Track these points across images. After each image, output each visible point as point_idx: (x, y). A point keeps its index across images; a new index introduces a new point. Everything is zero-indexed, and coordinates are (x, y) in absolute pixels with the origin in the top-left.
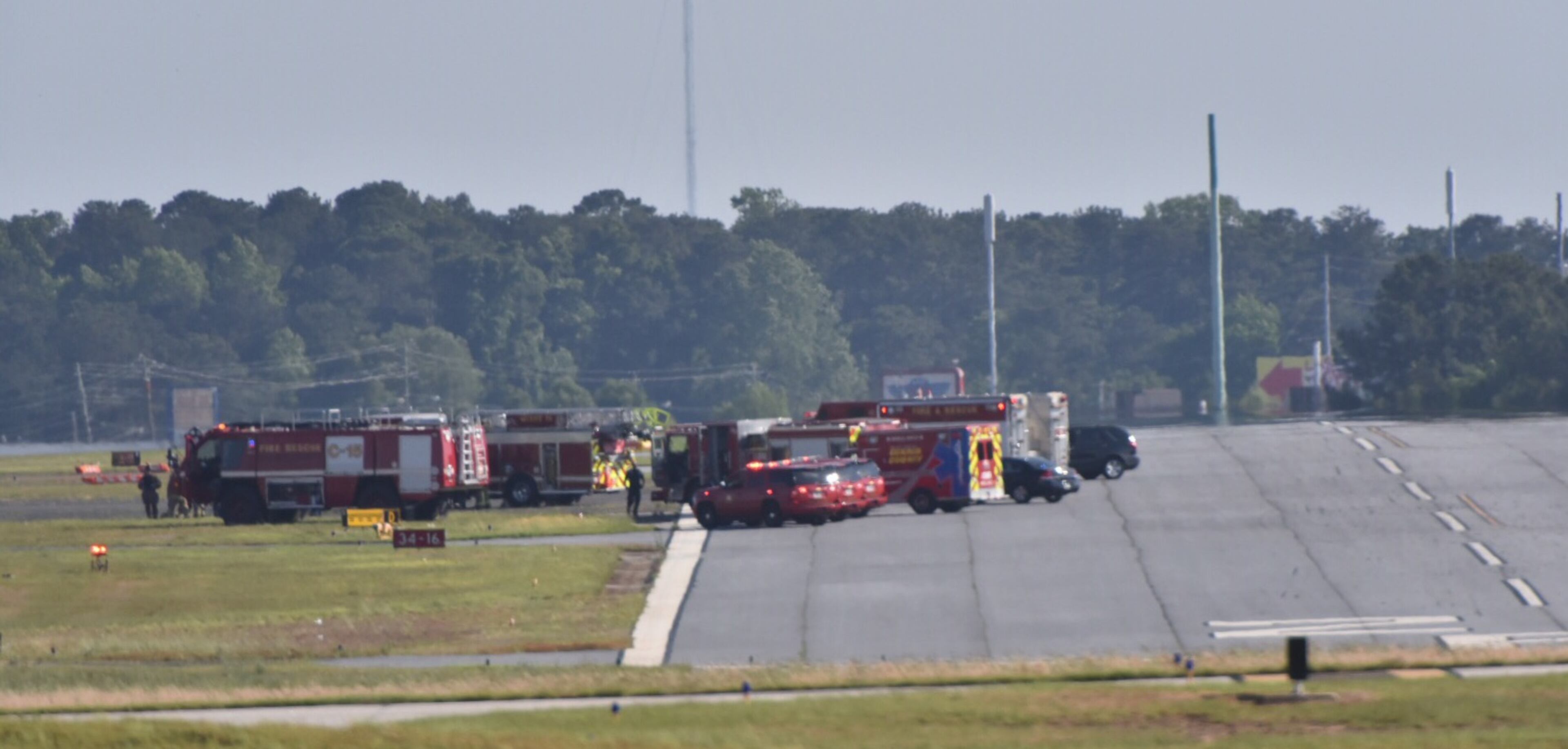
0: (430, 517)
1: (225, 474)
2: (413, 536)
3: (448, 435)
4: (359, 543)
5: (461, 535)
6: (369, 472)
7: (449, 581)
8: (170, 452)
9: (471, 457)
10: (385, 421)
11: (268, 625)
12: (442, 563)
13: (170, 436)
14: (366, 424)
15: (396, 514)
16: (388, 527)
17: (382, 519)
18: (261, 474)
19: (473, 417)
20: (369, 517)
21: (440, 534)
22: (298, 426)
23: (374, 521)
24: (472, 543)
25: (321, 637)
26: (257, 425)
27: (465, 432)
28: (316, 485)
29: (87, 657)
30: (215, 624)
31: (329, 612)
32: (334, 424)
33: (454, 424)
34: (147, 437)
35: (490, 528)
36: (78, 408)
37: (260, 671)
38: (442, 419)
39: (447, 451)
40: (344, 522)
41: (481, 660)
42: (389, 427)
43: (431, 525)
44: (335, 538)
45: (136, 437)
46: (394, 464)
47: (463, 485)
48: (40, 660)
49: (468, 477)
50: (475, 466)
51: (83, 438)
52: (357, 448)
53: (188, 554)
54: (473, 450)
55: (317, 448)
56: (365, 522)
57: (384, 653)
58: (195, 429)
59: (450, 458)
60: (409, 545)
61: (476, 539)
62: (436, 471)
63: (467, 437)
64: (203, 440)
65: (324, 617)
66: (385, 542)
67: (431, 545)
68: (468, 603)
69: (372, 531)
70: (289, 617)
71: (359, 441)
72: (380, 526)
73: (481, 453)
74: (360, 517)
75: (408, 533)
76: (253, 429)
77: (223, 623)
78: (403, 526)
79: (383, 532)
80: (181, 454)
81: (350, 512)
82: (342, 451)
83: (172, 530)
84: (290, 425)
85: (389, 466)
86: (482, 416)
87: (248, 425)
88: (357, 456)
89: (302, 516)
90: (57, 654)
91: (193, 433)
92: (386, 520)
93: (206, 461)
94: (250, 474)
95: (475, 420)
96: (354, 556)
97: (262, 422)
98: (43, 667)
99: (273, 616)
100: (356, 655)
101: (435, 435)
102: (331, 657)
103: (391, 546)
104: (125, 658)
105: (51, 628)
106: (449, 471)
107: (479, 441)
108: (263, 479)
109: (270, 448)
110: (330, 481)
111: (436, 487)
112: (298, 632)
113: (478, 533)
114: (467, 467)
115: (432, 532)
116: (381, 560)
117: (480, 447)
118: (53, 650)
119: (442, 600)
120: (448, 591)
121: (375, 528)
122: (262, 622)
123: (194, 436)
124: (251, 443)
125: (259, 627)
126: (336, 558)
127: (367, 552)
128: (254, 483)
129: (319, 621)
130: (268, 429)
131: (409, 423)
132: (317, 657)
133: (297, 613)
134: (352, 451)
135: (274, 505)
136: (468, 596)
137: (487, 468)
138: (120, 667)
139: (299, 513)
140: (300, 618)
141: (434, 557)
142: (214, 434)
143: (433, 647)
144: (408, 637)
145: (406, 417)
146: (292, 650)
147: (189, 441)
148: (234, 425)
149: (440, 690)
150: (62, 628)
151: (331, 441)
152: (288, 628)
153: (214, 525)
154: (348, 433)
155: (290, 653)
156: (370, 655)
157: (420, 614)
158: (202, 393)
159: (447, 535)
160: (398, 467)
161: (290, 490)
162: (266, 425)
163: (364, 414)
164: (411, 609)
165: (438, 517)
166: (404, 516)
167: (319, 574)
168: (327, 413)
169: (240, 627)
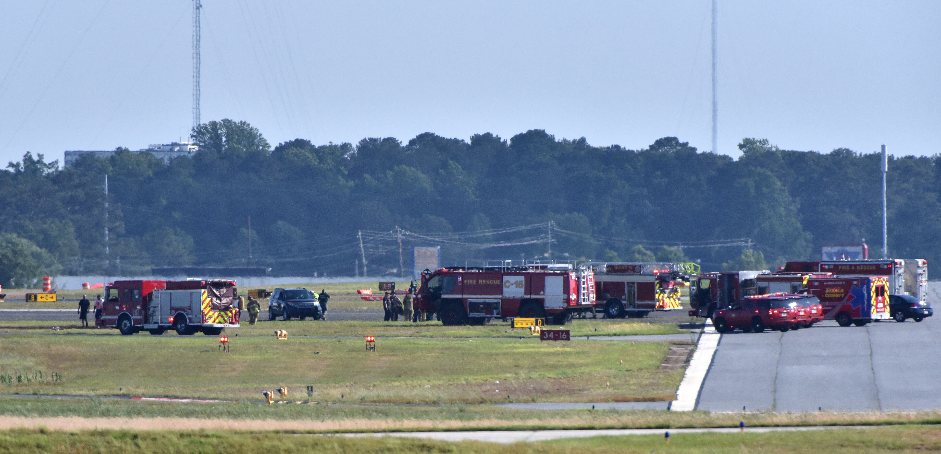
0: (562, 323)
1: (443, 296)
2: (552, 333)
3: (573, 276)
4: (520, 338)
5: (580, 334)
6: (528, 296)
7: (572, 360)
8: (412, 283)
9: (586, 289)
10: (537, 268)
11: (468, 383)
12: (568, 349)
13: (412, 273)
14: (526, 269)
15: (542, 320)
16: (538, 328)
17: (534, 324)
18: (465, 296)
19: (587, 266)
20: (527, 322)
21: (567, 332)
22: (487, 269)
23: (529, 325)
24: (586, 338)
25: (497, 391)
26: (463, 269)
27: (583, 274)
28: (497, 303)
29: (363, 400)
30: (437, 382)
31: (502, 376)
32: (508, 269)
33: (577, 270)
34: (398, 275)
35: (595, 330)
36: (359, 256)
37: (461, 411)
38: (570, 266)
39: (573, 285)
40: (512, 326)
41: (589, 406)
42: (539, 271)
43: (561, 328)
44: (506, 334)
45: (392, 275)
46: (542, 293)
47: (581, 305)
48: (334, 402)
49: (584, 300)
50: (588, 293)
51: (361, 274)
52: (521, 282)
53: (422, 342)
54: (587, 285)
55: (498, 282)
56: (525, 325)
57: (534, 401)
58: (427, 270)
59: (574, 289)
60: (549, 339)
61: (588, 336)
62: (566, 296)
63: (584, 278)
64: (432, 276)
65: (499, 379)
66: (536, 337)
67: (562, 339)
68: (583, 373)
69: (529, 330)
70: (480, 378)
71: (522, 278)
72: (533, 328)
73: (592, 286)
74: (522, 322)
75: (549, 332)
76: (461, 271)
77: (441, 382)
78: (546, 328)
79: (534, 331)
80: (419, 284)
81: (516, 319)
82: (512, 284)
83: (413, 328)
84: (482, 269)
85: (539, 294)
86: (593, 266)
87: (458, 268)
88: (521, 287)
89: (489, 321)
90: (345, 398)
91: (426, 272)
92: (537, 324)
93: (433, 289)
94: (459, 296)
95: (589, 268)
96: (518, 345)
97: (466, 266)
98: (337, 406)
99: (471, 378)
100: (518, 401)
101: (566, 276)
102: (503, 403)
103: (539, 339)
104: (384, 402)
105: (342, 383)
106: (573, 297)
107: (591, 280)
108: (466, 299)
109: (470, 282)
110: (505, 301)
111: (565, 305)
112: (484, 388)
113: (590, 333)
114: (584, 294)
115: (563, 332)
116: (533, 347)
117: (592, 284)
118: (342, 396)
119: (569, 371)
120: (572, 366)
121: (530, 328)
122: (464, 382)
123: (426, 274)
124: (460, 279)
125: (462, 385)
126: (506, 345)
127: (526, 343)
128: (461, 301)
129: (498, 382)
130: (469, 271)
131: (551, 269)
132: (496, 402)
133: (484, 377)
134: (518, 284)
135: (472, 315)
136: (583, 369)
137: (595, 295)
138: (381, 407)
139: (486, 319)
140: (487, 380)
141: (564, 346)
142: (438, 273)
143: (562, 398)
144: (548, 392)
145: (550, 266)
146: (482, 398)
147: (423, 276)
148: (450, 268)
149: (566, 423)
150: (348, 384)
151: (506, 278)
152: (480, 385)
153: (437, 325)
154: (516, 274)
155: (480, 400)
156: (526, 402)
157: (554, 378)
158: (432, 249)
159: (571, 333)
160: (544, 294)
161: (481, 306)
162: (468, 269)
163: (525, 264)
164: (550, 376)
165: (566, 323)
166: (546, 322)
167: (497, 354)
168: (504, 262)
169: (451, 385)
